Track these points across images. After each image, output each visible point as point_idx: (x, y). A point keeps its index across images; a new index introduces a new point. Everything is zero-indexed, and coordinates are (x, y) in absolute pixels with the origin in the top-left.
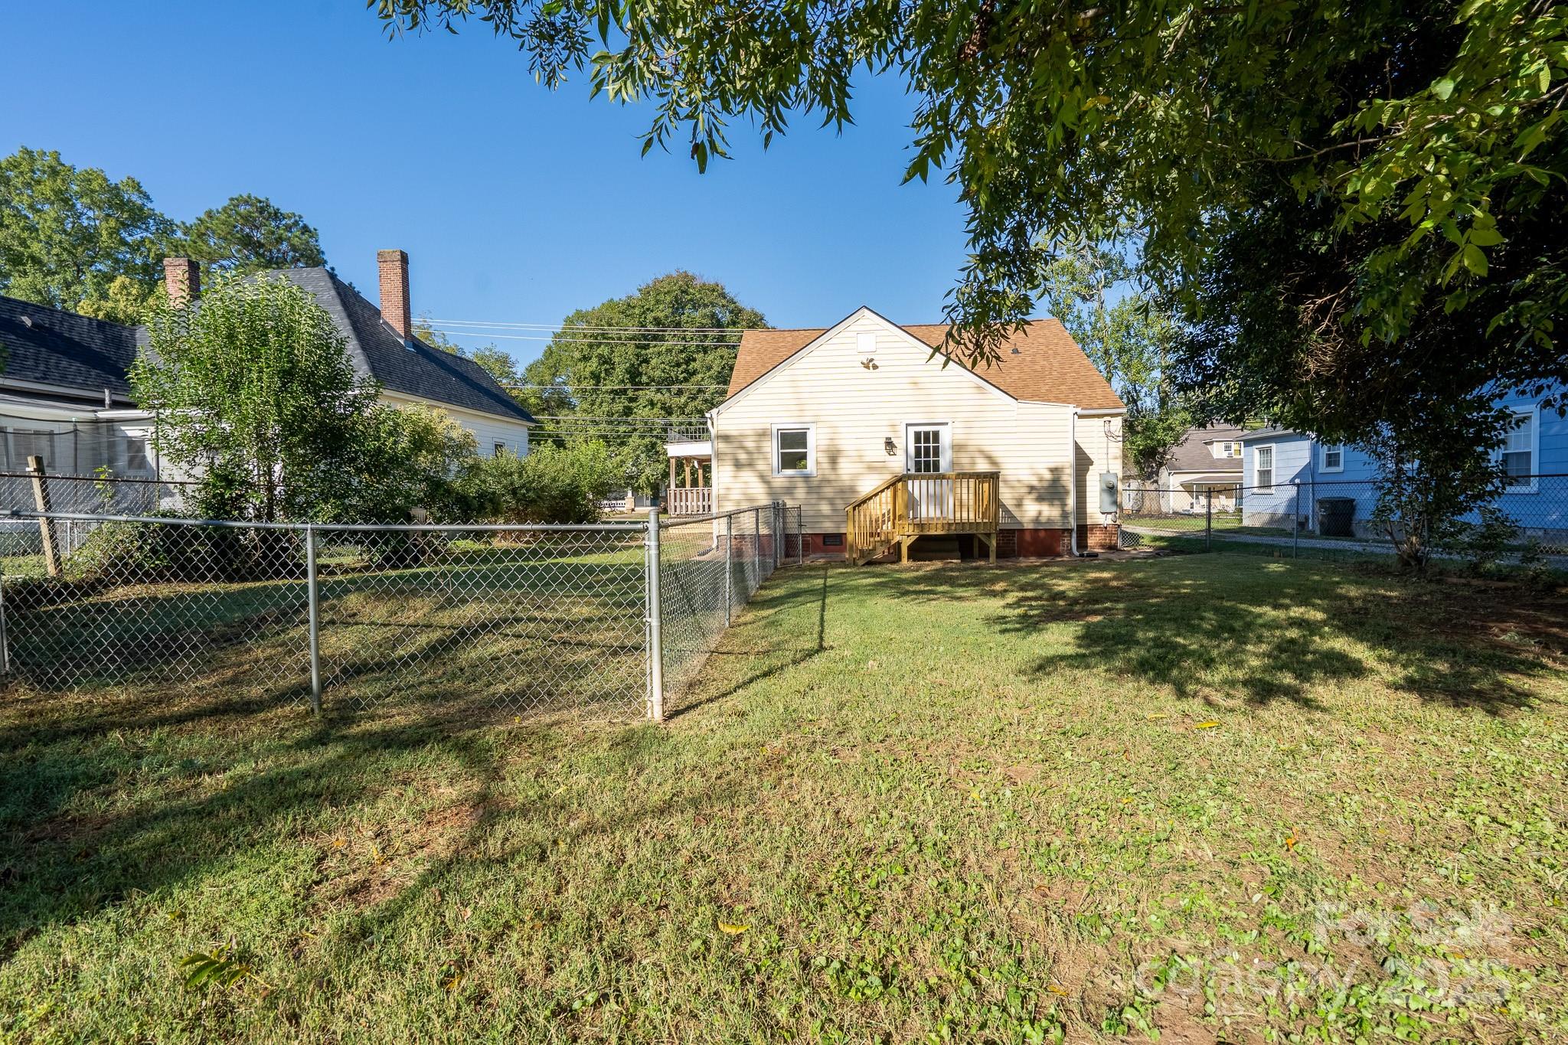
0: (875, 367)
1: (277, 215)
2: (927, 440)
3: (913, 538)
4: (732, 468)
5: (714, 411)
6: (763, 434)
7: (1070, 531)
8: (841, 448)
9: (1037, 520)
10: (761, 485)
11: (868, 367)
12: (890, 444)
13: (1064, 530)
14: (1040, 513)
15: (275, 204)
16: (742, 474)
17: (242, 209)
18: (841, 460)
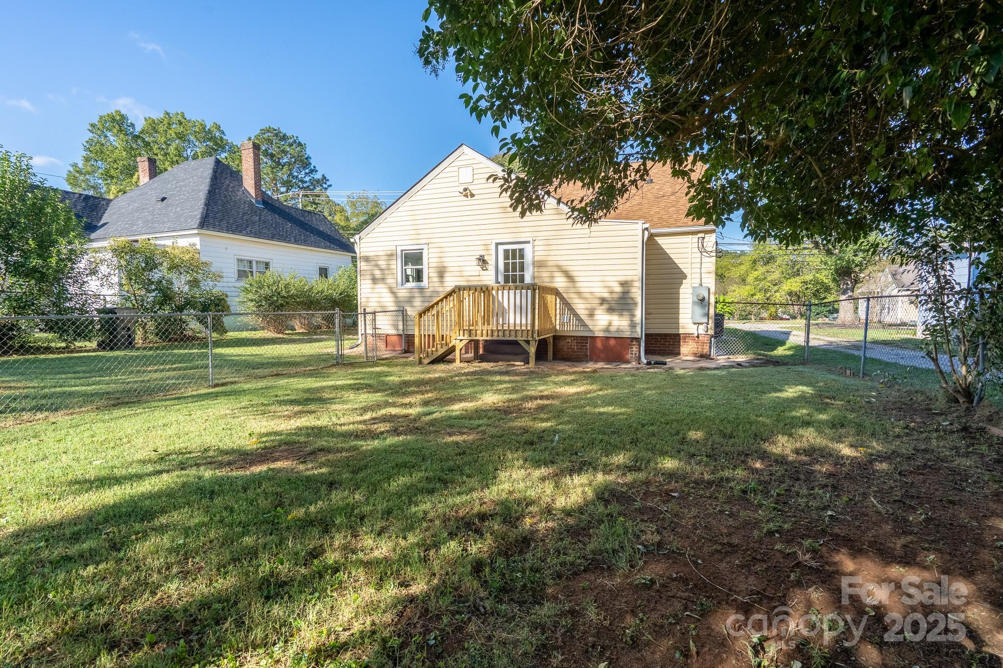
0: (472, 195)
1: (284, 138)
2: (514, 257)
3: (464, 342)
4: (370, 282)
5: (357, 237)
6: (391, 256)
7: (638, 340)
8: (446, 264)
9: (607, 330)
10: (390, 295)
11: (466, 196)
12: (482, 261)
13: (633, 339)
14: (610, 324)
15: (283, 131)
16: (377, 286)
17: (266, 136)
18: (447, 275)
